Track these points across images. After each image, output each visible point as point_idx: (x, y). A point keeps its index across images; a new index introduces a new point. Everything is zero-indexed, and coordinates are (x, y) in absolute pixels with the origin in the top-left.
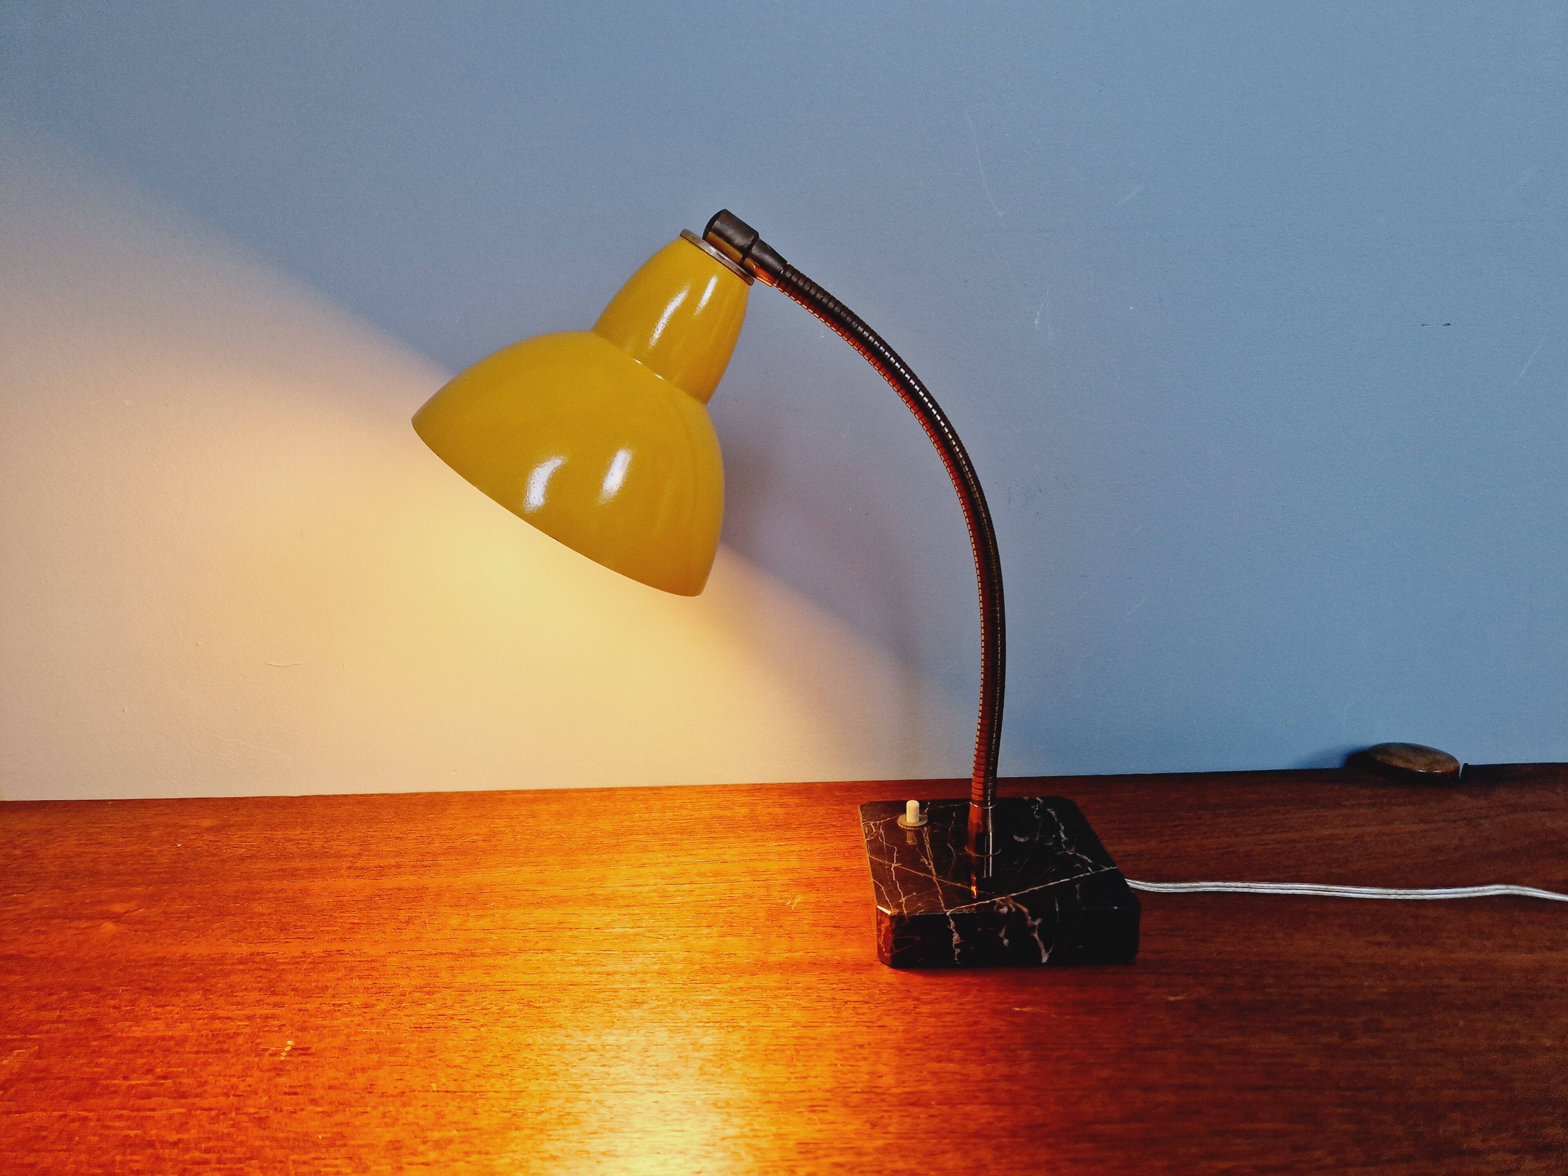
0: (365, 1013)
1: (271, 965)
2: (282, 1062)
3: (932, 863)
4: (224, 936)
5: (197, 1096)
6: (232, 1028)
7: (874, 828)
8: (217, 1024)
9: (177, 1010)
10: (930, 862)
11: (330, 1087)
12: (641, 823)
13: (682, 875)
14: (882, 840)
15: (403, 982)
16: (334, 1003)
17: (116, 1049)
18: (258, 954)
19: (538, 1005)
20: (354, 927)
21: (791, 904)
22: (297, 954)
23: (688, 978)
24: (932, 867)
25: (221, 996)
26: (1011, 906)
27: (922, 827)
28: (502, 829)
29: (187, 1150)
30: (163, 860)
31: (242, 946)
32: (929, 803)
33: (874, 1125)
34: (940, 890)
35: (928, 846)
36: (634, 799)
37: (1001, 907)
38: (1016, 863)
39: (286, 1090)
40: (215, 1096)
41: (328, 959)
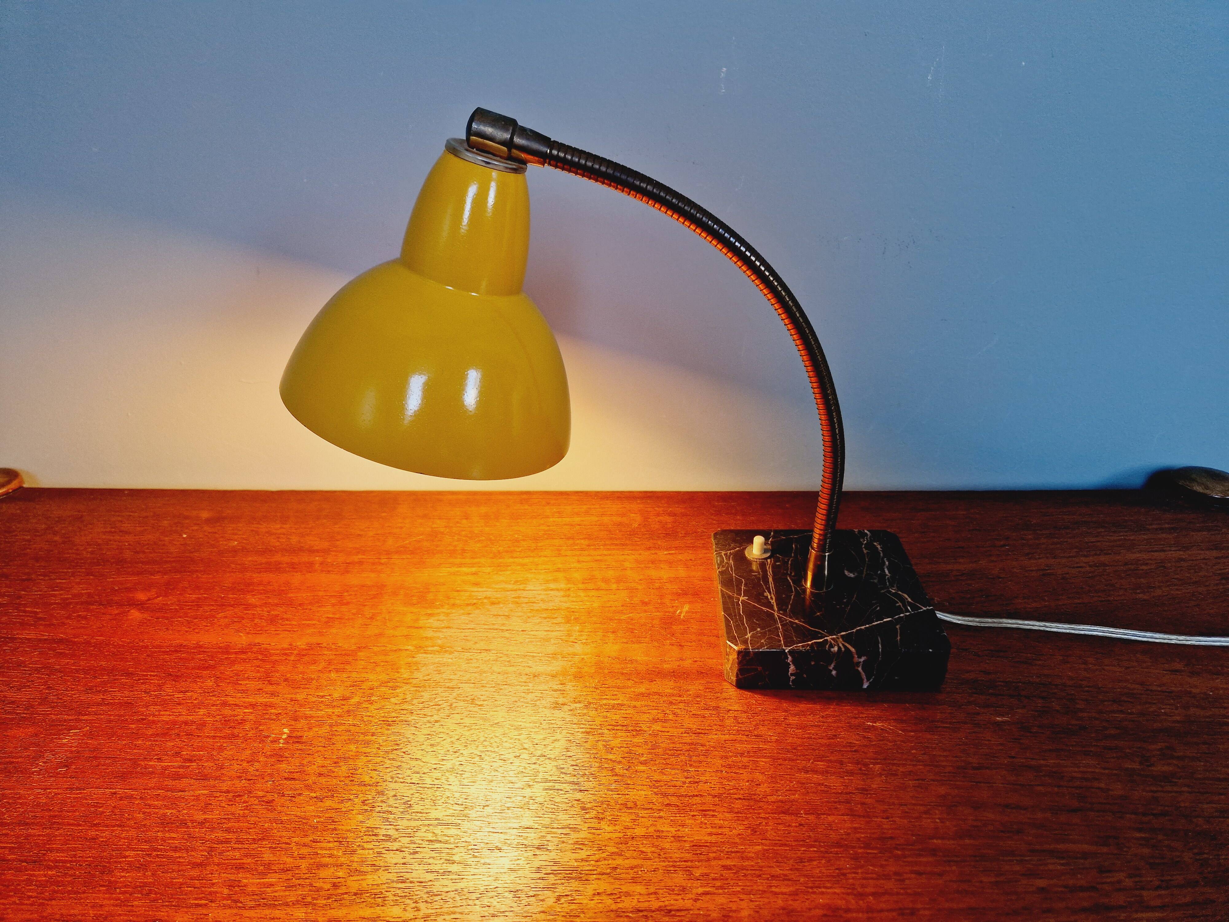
0: (343, 705)
1: (264, 654)
2: (280, 749)
3: (774, 598)
4: (227, 626)
5: (216, 778)
6: (240, 713)
7: (725, 559)
8: (227, 711)
9: (195, 696)
10: (772, 596)
11: (320, 775)
12: (555, 527)
13: (590, 581)
14: (732, 571)
15: (371, 677)
16: (318, 694)
17: (150, 732)
18: (255, 645)
19: (479, 703)
20: (329, 622)
21: (681, 613)
22: (286, 646)
23: (599, 682)
24: (773, 602)
25: (229, 683)
26: (841, 645)
27: (766, 559)
28: (442, 530)
29: (212, 829)
30: (172, 549)
31: (241, 636)
32: (772, 533)
33: (754, 831)
34: (780, 627)
35: (771, 579)
36: (548, 504)
37: (831, 646)
38: (845, 600)
39: (286, 775)
40: (231, 779)
41: (311, 652)
